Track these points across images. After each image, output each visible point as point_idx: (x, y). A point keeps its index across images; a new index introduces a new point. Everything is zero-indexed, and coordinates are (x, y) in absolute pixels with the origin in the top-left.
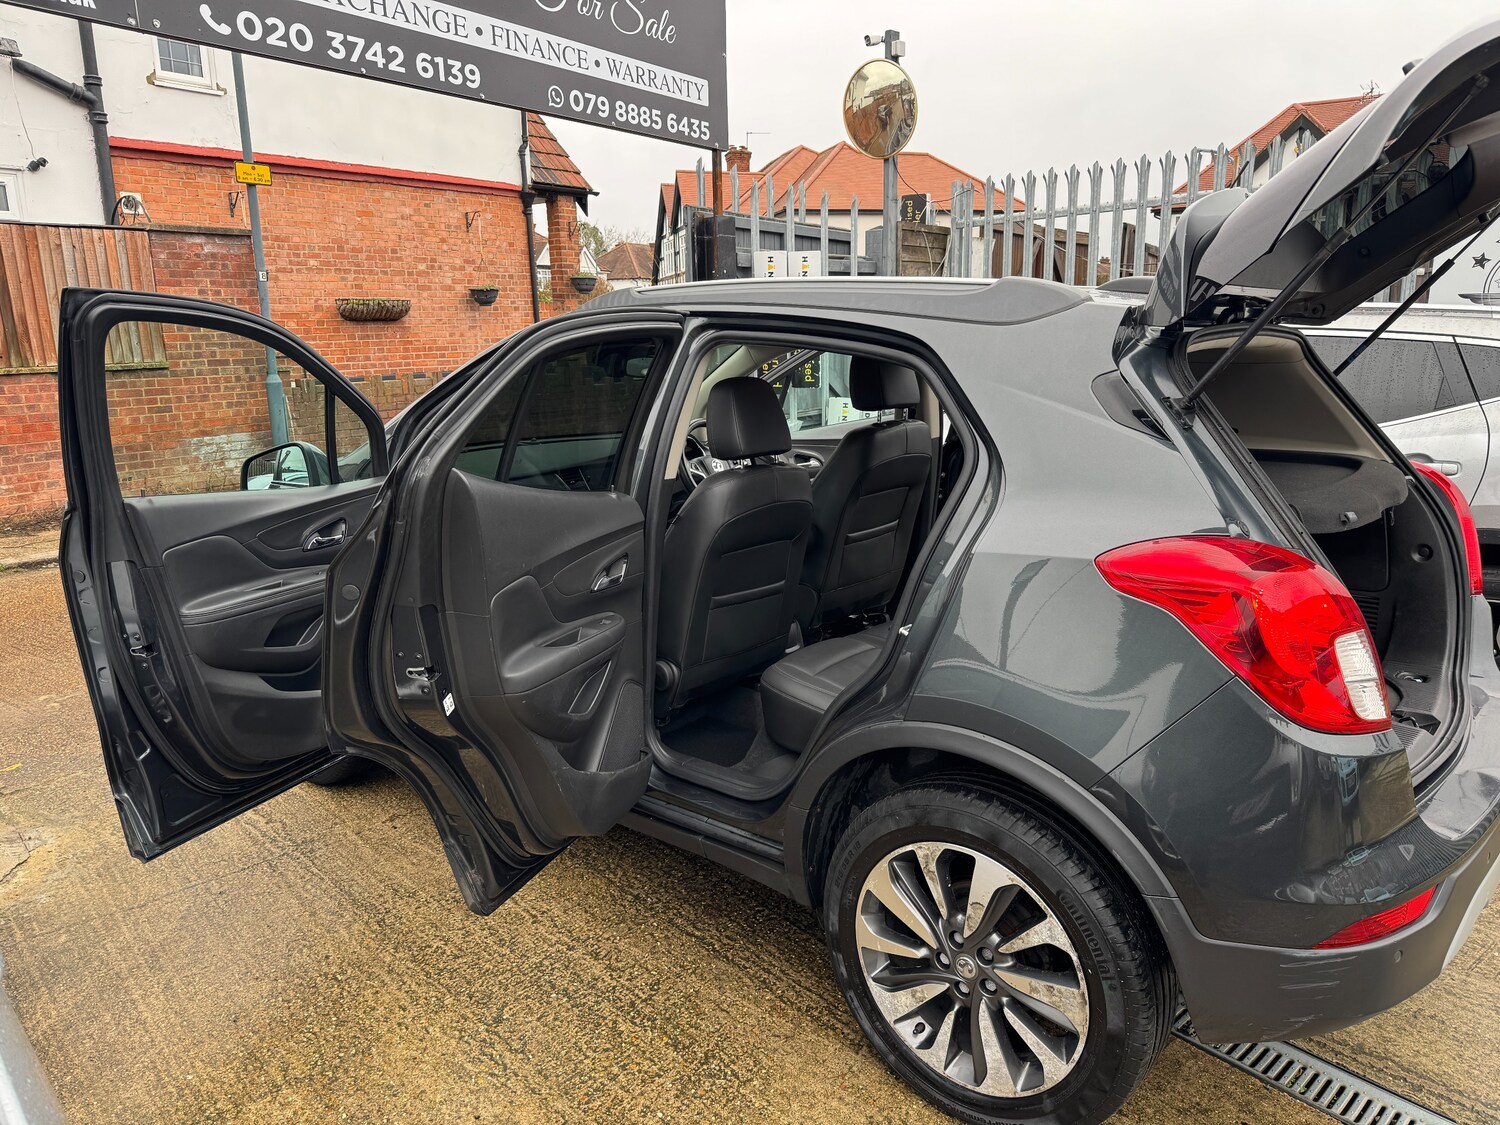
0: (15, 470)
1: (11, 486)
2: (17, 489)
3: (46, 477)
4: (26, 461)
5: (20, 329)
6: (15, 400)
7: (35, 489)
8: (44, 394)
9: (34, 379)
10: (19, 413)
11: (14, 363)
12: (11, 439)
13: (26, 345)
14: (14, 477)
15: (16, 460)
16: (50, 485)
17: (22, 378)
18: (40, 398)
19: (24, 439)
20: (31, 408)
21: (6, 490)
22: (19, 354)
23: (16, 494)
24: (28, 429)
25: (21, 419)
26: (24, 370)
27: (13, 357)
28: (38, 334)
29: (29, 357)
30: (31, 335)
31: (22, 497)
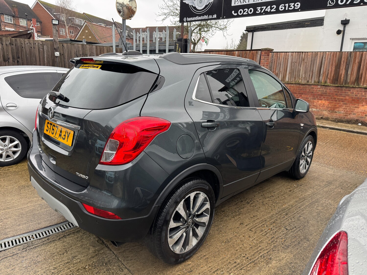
0: (346, 109)
1: (344, 112)
2: (345, 113)
3: (353, 112)
4: (350, 107)
5: (360, 77)
6: (353, 93)
7: (350, 114)
8: (360, 93)
9: (359, 89)
10: (352, 96)
11: (355, 85)
12: (348, 102)
13: (360, 80)
14: (346, 110)
15: (347, 107)
16: (354, 114)
17: (356, 88)
18: (359, 94)
19: (351, 102)
20: (356, 95)
21: (343, 113)
22: (357, 83)
23: (345, 114)
24: (353, 100)
25: (352, 98)
26: (357, 86)
27: (356, 83)
28: (364, 78)
29: (360, 83)
30: (362, 78)
31: (346, 115)
